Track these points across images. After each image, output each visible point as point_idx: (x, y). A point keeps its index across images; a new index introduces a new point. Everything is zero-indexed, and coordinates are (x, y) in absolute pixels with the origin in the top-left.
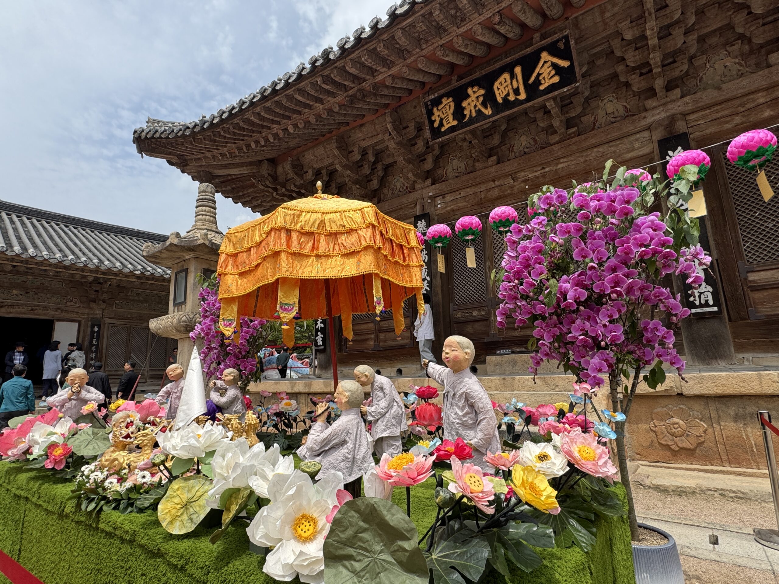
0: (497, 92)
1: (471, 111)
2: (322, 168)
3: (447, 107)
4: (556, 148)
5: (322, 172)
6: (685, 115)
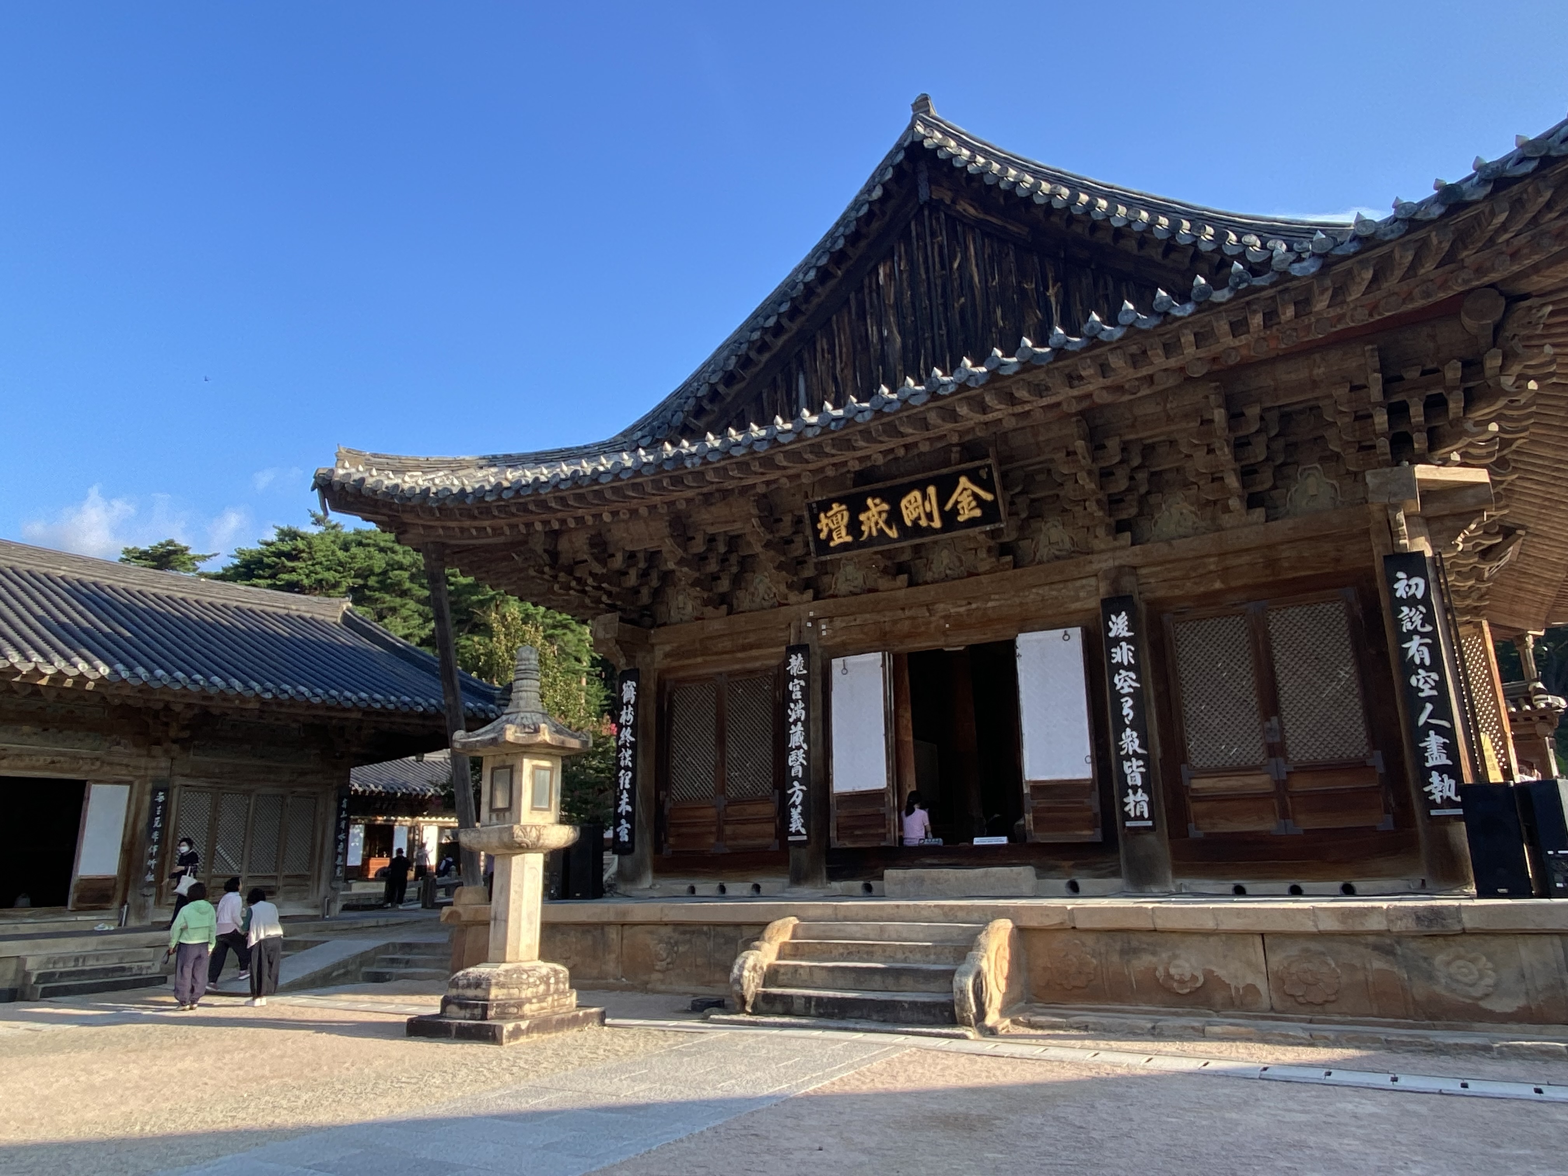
0: (904, 512)
1: (870, 528)
2: (640, 551)
3: (839, 516)
4: (984, 579)
5: (638, 555)
6: (1135, 568)
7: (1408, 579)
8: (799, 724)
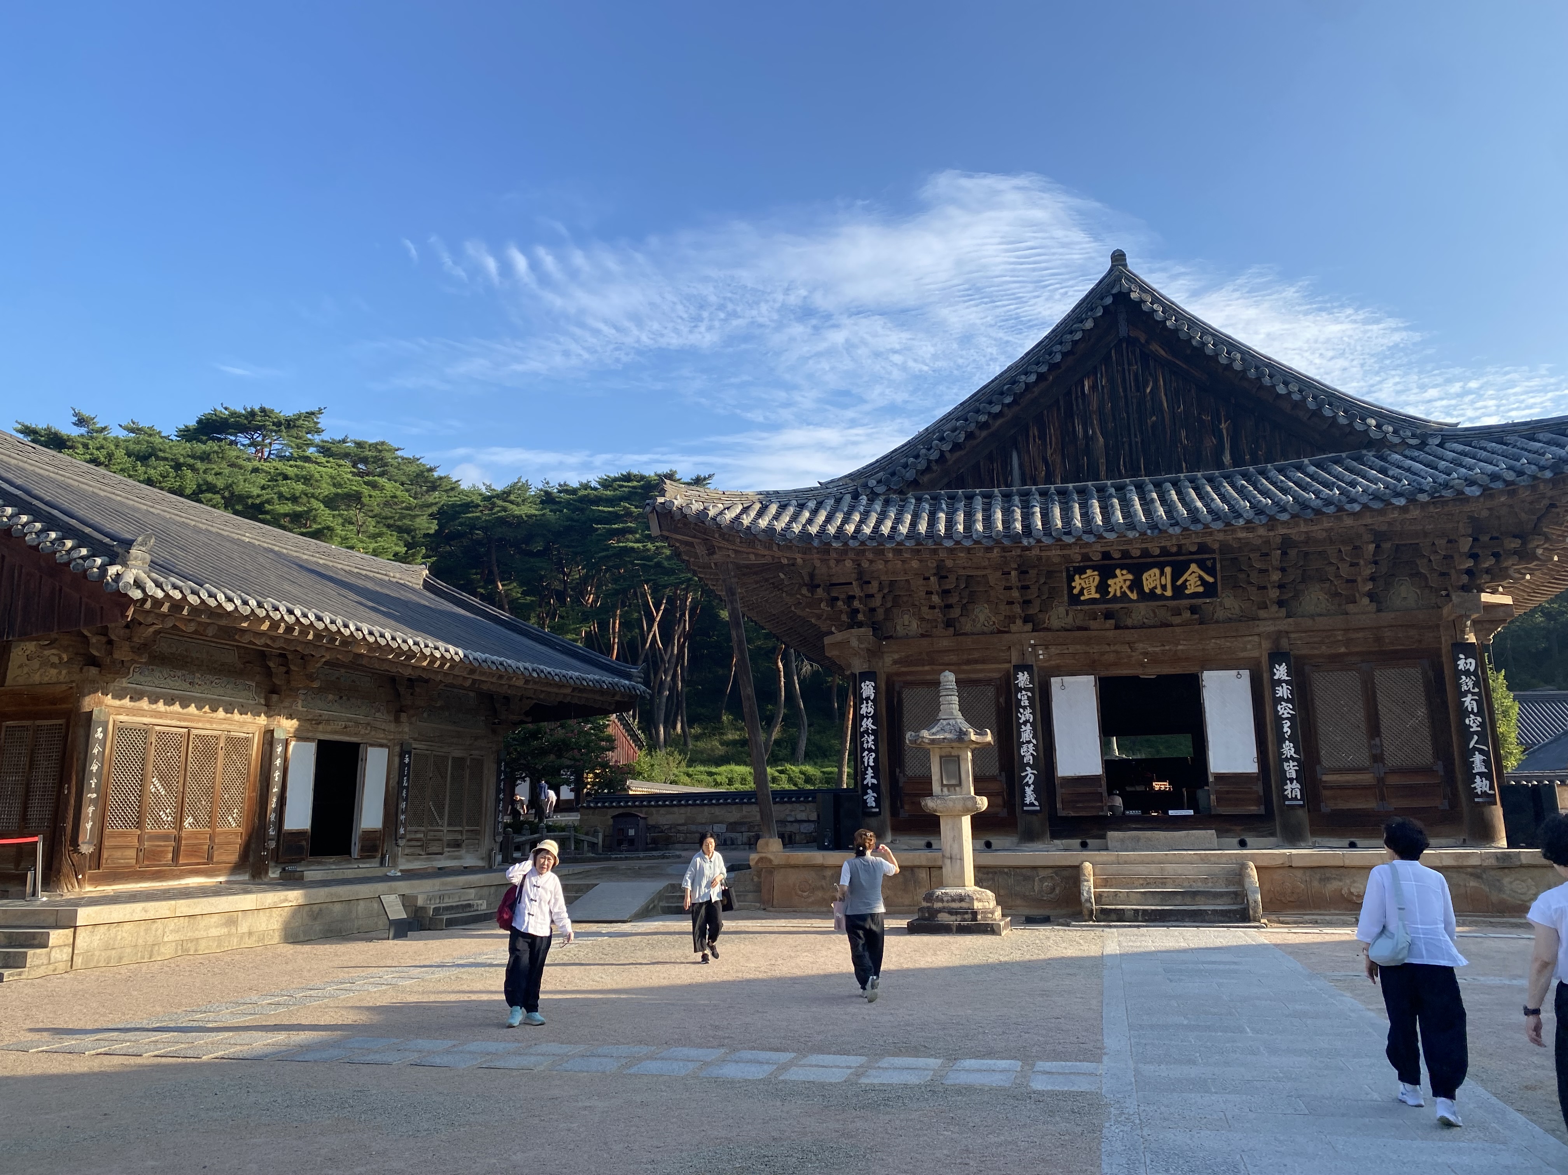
0: (1145, 582)
1: (1116, 590)
3: (1091, 579)
4: (1176, 629)
7: (1466, 659)
8: (1028, 724)
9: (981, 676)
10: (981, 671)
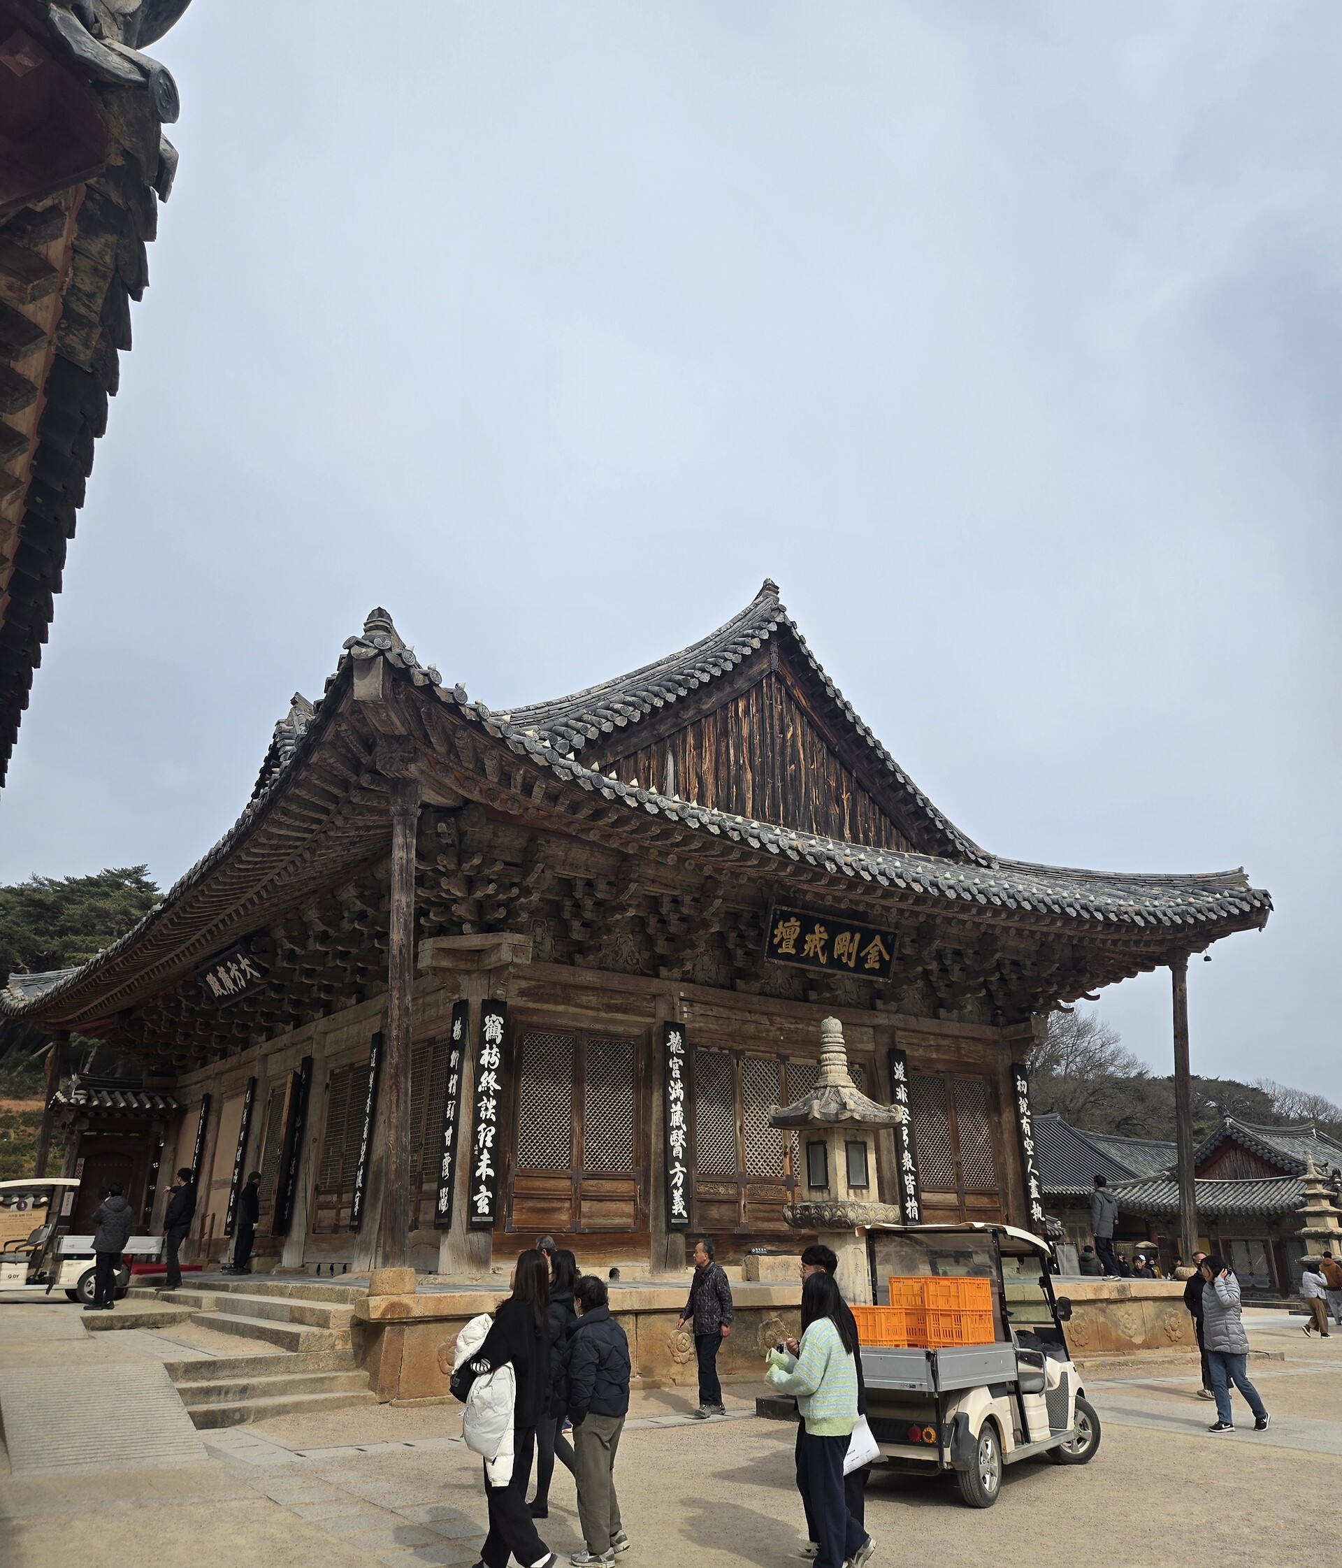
0: (836, 946)
1: (810, 949)
6: (897, 1029)
7: (1022, 1080)
8: (679, 1103)
9: (620, 1029)
10: (621, 1023)
